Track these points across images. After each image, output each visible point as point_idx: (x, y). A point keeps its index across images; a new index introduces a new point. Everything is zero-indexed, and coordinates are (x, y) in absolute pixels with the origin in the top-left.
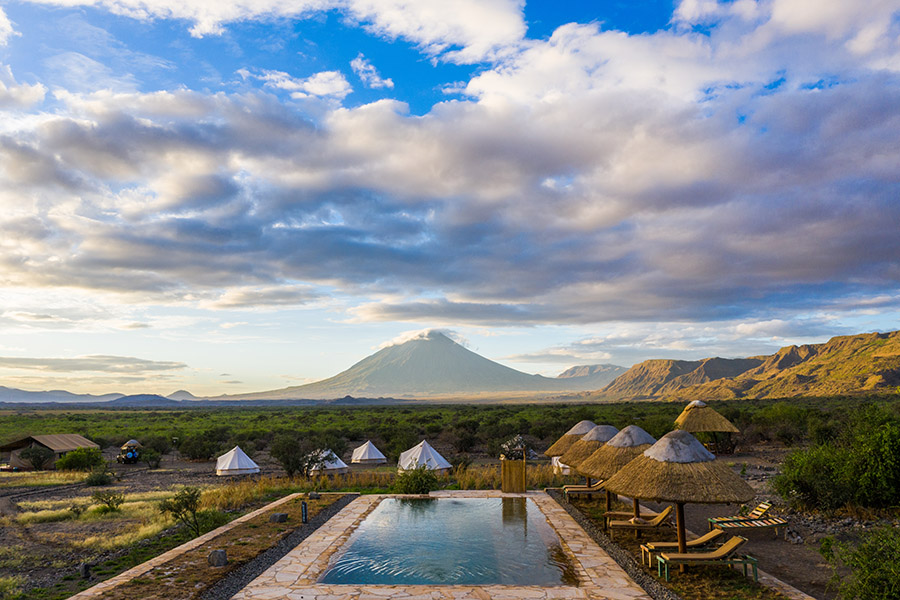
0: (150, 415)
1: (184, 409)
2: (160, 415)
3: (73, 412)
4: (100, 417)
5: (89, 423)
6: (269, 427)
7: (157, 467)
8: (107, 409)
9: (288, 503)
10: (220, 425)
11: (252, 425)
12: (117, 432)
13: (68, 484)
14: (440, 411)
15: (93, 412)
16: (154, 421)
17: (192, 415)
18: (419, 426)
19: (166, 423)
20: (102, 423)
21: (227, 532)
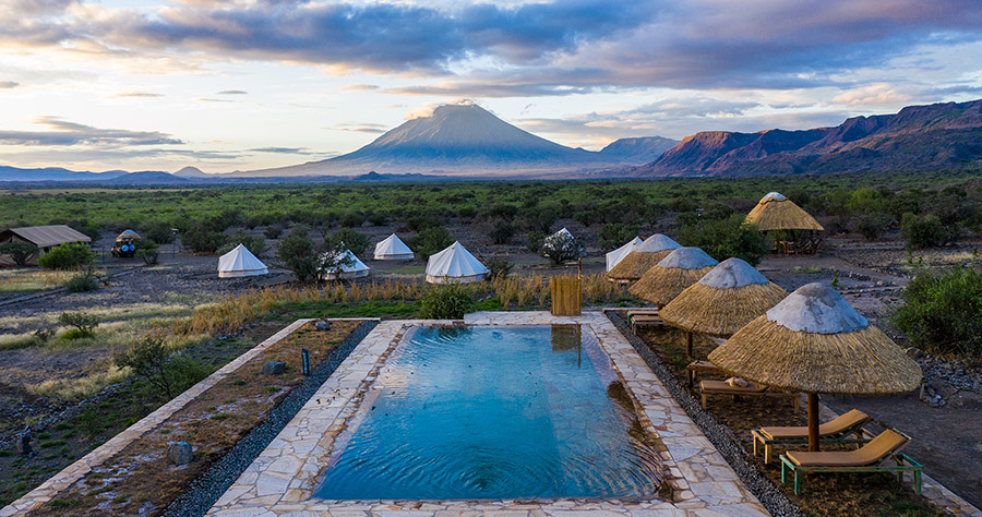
0: (157, 194)
1: (193, 186)
2: (166, 194)
3: (72, 191)
4: (101, 197)
5: (88, 204)
6: (286, 208)
7: (154, 263)
8: (108, 187)
9: (289, 338)
10: (232, 207)
11: (267, 205)
12: (118, 215)
13: (49, 290)
14: (472, 188)
15: (93, 191)
16: (160, 201)
17: (201, 194)
18: (449, 207)
19: (173, 203)
20: (104, 203)
21: (205, 393)
